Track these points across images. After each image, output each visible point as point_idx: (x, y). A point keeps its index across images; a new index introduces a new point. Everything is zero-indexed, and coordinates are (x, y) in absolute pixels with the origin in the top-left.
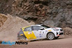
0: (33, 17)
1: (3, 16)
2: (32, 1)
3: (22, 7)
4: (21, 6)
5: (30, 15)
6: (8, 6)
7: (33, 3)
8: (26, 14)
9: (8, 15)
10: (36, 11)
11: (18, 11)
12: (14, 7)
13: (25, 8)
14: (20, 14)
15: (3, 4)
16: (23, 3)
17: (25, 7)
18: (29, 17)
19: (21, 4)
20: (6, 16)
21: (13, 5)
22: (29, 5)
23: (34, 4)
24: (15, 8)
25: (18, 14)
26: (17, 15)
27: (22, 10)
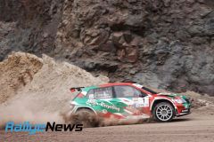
0: (107, 62)
1: (33, 60)
2: (107, 25)
3: (82, 37)
4: (78, 36)
5: (99, 59)
6: (46, 35)
7: (108, 29)
8: (90, 56)
9: (45, 57)
10: (114, 49)
11: (69, 47)
12: (61, 38)
13: (88, 42)
14: (76, 55)
15: (35, 29)
16: (82, 29)
17: (87, 39)
18: (98, 62)
19: (79, 31)
20: (40, 59)
21: (59, 33)
22: (98, 35)
23: (110, 33)
24: (64, 40)
25: (71, 54)
26: (67, 57)
27: (81, 44)
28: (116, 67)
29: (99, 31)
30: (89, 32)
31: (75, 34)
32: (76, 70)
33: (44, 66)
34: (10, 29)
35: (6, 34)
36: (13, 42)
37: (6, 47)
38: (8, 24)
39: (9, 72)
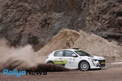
28: (120, 36)
29: (110, 16)
30: (104, 17)
31: (96, 18)
32: (99, 38)
33: (81, 36)
34: (60, 16)
35: (58, 20)
36: (62, 23)
37: (59, 27)
38: (59, 14)
39: (61, 40)
